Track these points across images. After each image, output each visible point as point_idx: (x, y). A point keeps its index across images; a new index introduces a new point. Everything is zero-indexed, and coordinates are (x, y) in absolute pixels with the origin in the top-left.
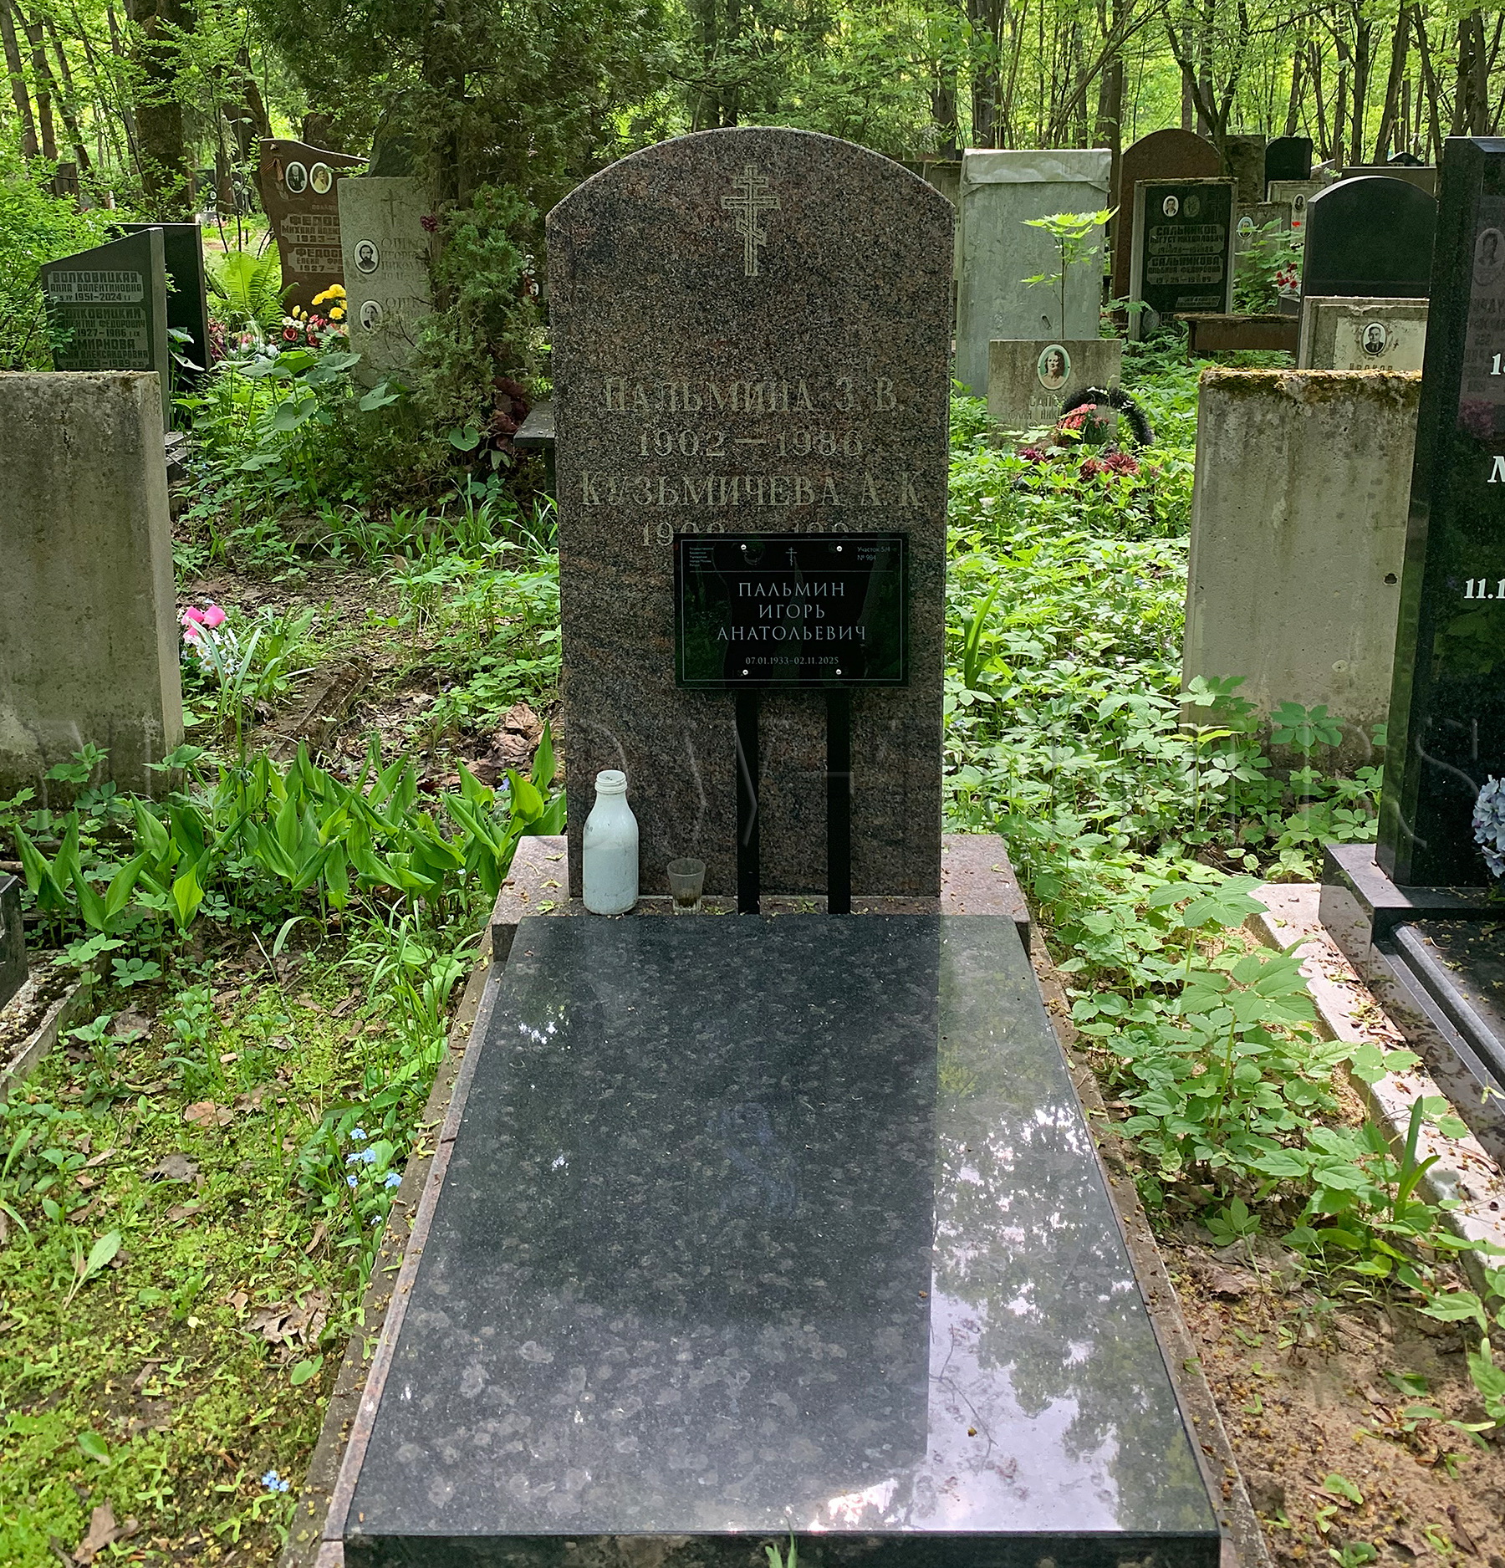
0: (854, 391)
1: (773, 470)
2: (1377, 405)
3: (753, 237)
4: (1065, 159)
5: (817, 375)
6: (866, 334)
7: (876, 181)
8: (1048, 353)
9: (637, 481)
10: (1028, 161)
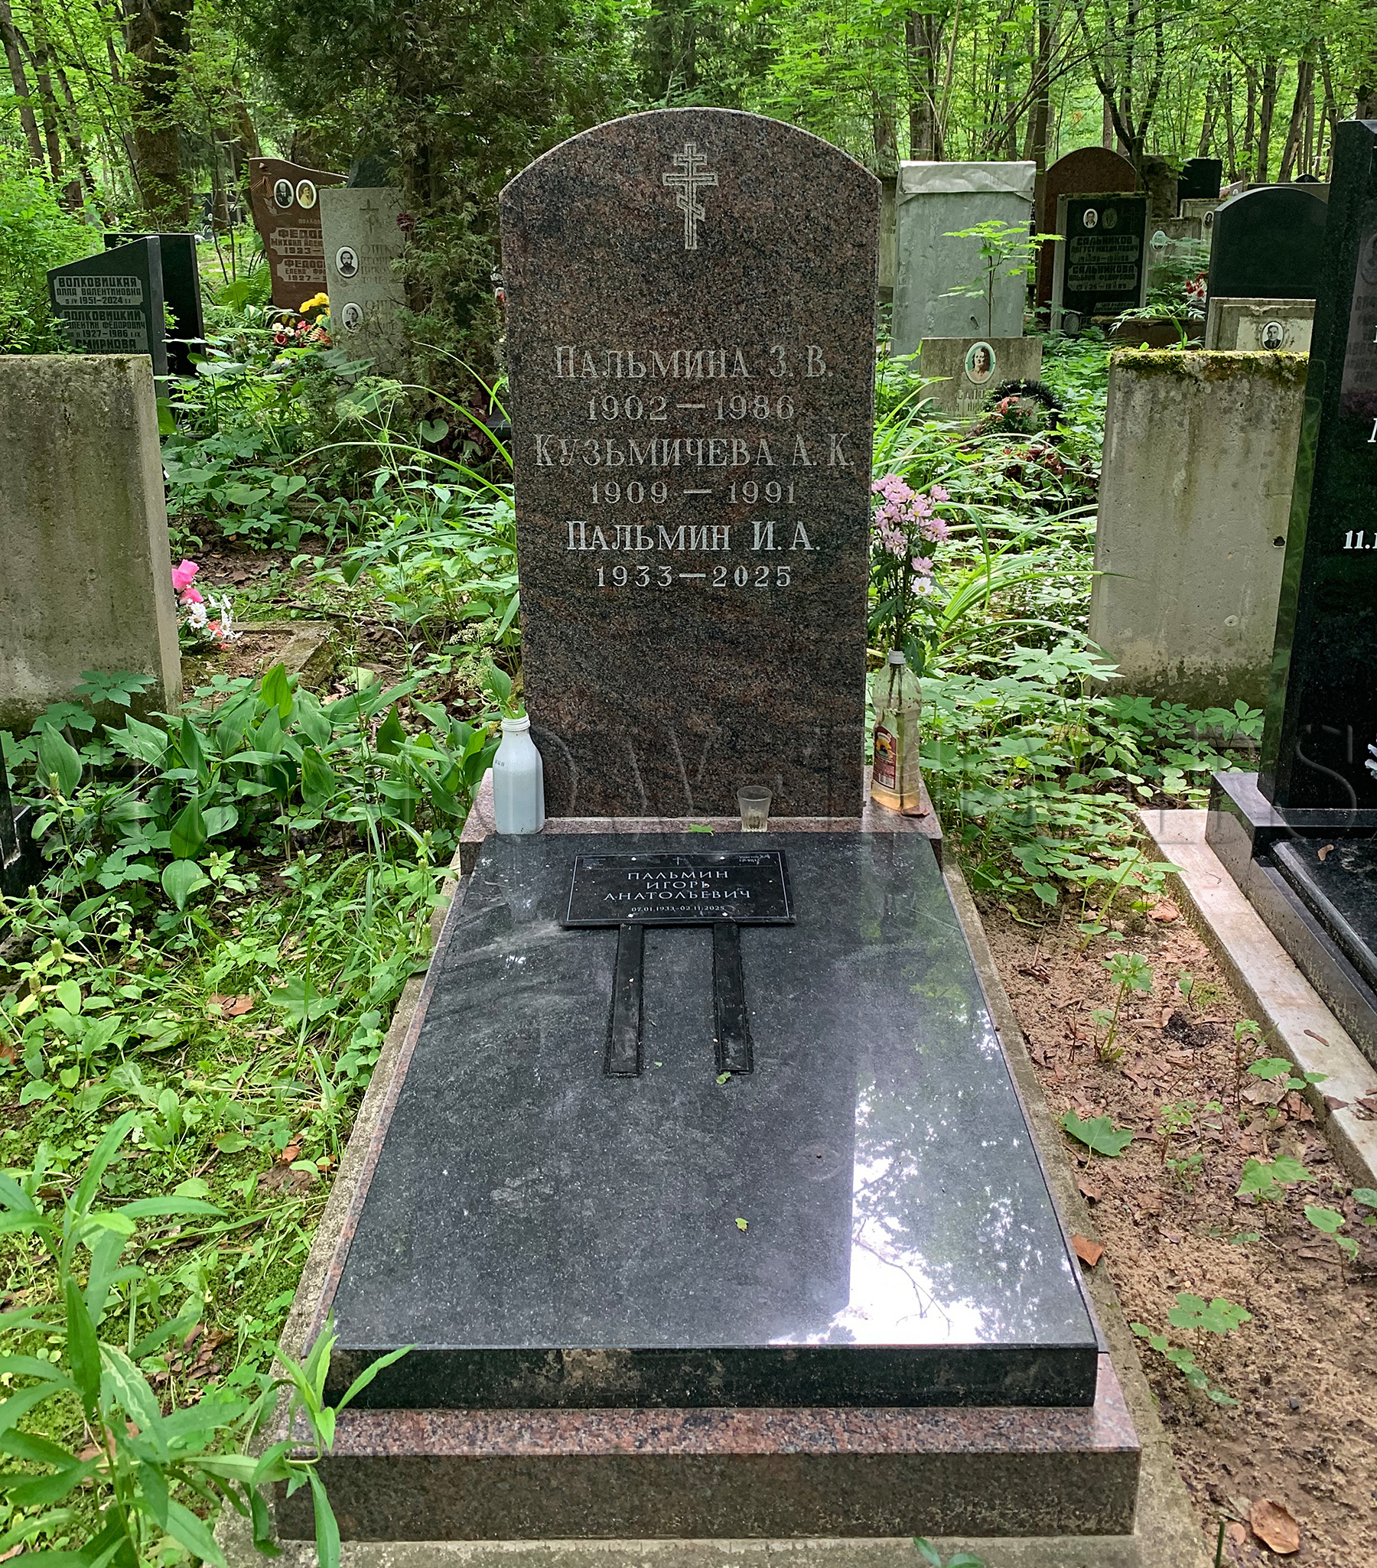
0: (787, 359)
1: (712, 433)
2: (1270, 382)
3: (693, 213)
4: (993, 171)
5: (753, 343)
6: (798, 304)
7: (808, 159)
8: (976, 349)
9: (587, 444)
10: (961, 172)
